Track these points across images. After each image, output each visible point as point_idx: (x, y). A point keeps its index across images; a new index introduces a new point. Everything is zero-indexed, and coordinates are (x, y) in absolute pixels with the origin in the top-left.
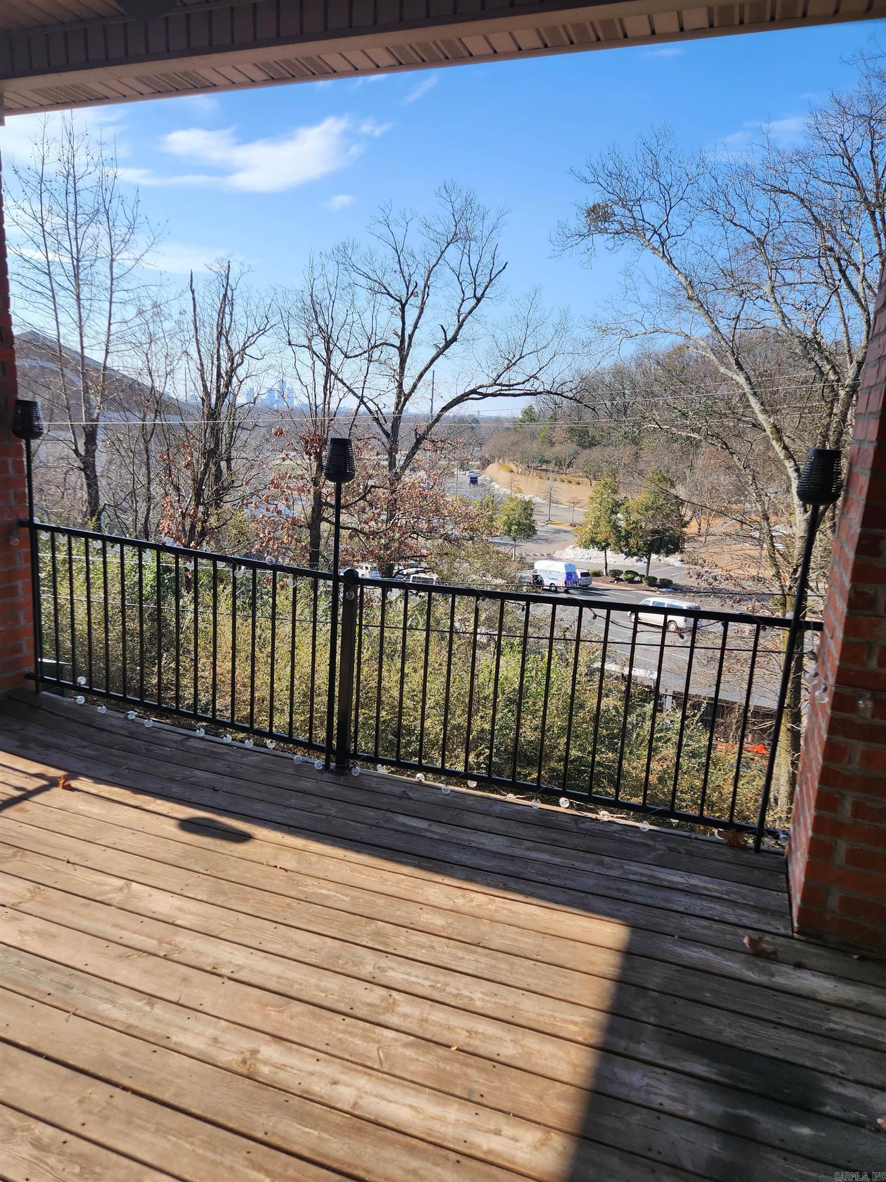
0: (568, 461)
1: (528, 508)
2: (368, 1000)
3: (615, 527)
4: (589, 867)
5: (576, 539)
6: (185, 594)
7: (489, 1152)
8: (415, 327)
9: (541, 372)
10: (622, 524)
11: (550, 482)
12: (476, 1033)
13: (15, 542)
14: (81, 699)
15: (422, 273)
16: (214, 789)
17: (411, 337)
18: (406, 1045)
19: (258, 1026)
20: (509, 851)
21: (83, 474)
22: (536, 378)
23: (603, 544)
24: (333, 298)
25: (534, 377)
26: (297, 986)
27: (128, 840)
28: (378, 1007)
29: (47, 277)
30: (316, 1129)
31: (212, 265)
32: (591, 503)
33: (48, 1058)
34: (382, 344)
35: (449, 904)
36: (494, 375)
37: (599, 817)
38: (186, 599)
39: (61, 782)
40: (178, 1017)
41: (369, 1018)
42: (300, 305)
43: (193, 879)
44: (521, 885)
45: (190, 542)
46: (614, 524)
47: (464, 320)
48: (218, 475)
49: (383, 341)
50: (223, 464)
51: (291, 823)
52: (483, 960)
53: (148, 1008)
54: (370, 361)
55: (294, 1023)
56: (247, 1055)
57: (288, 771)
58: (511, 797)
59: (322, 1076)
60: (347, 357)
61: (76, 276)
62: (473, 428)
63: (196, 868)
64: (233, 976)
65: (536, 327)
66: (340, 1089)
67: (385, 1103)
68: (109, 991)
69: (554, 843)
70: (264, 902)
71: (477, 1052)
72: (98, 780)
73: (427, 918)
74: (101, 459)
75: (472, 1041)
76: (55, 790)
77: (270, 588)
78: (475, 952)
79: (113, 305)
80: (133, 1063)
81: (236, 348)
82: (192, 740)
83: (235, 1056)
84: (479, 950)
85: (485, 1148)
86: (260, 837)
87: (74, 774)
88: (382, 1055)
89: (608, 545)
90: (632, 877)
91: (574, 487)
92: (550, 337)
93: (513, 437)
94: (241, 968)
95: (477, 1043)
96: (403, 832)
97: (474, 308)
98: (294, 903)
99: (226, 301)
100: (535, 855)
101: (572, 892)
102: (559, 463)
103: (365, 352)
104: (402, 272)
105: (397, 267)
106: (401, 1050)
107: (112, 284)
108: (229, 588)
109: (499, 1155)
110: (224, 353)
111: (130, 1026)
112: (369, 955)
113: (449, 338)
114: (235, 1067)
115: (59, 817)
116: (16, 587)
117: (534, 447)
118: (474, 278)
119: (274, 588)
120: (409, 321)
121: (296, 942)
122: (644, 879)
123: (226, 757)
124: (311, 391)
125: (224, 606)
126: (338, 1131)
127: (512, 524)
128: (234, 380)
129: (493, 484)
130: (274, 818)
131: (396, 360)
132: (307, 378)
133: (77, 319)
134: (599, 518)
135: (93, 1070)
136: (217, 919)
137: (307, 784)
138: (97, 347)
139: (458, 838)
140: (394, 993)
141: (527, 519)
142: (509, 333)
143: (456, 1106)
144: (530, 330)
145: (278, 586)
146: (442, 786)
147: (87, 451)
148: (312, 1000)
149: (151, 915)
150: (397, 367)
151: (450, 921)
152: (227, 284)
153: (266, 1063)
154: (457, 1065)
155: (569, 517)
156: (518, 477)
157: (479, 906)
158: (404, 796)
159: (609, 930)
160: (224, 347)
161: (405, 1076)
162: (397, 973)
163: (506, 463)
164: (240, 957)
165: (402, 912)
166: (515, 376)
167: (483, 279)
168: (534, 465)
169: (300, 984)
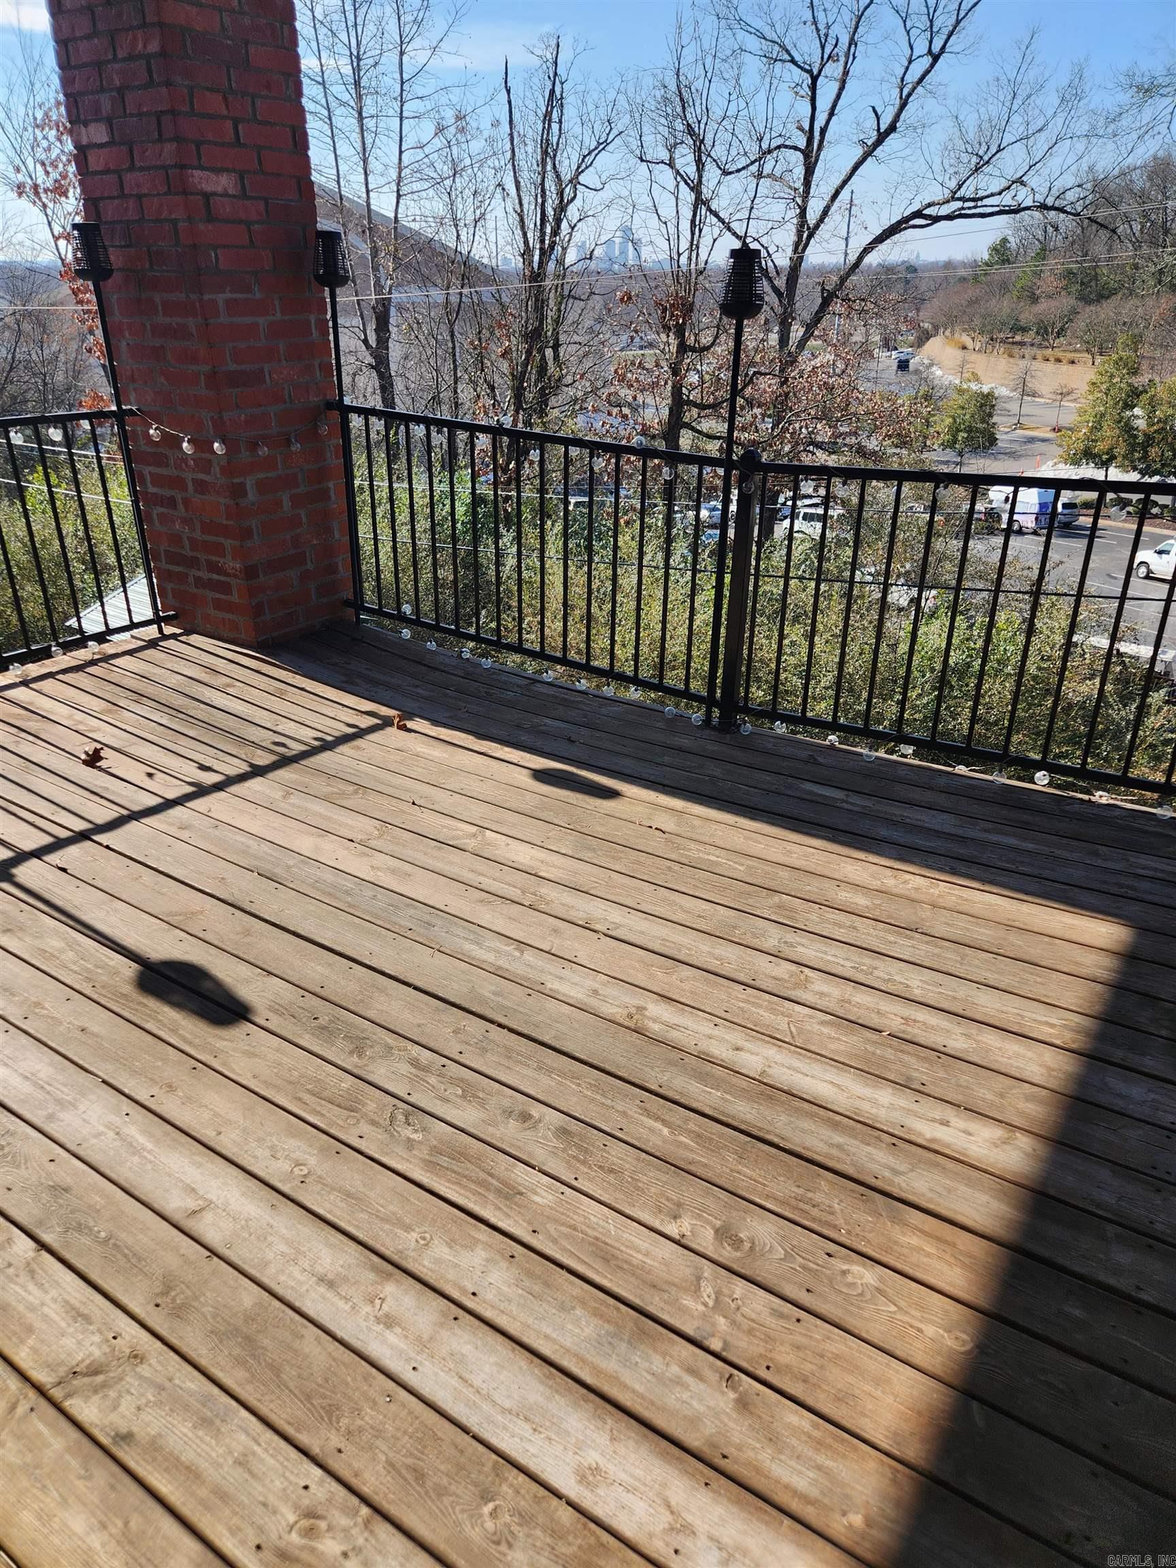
0: (1059, 325)
1: (986, 404)
2: (773, 974)
3: (1128, 429)
4: (1075, 856)
5: (1060, 451)
6: (504, 532)
7: (933, 1140)
8: (832, 114)
9: (1031, 172)
10: (1141, 424)
11: (1023, 364)
12: (915, 1021)
13: (324, 430)
14: (406, 633)
15: (847, 21)
16: (569, 739)
17: (823, 131)
18: (823, 1023)
19: (642, 985)
20: (960, 832)
21: (374, 374)
22: (1023, 184)
23: (1105, 457)
24: (709, 75)
25: (1020, 181)
26: (684, 951)
27: (476, 787)
28: (786, 981)
29: (320, 87)
30: (718, 1090)
31: (534, 46)
32: (1091, 392)
33: (416, 988)
34: (779, 147)
35: (876, 884)
36: (953, 184)
37: (1093, 799)
38: (505, 540)
39: (396, 721)
40: (554, 966)
41: (775, 991)
42: (659, 94)
43: (554, 832)
44: (974, 870)
45: (508, 464)
46: (1127, 424)
47: (909, 95)
48: (543, 369)
49: (779, 141)
50: (549, 353)
51: (666, 782)
52: (923, 947)
53: (517, 954)
54: (760, 176)
55: (686, 986)
56: (633, 1010)
57: (659, 725)
58: (961, 769)
59: (722, 1040)
60: (726, 173)
61: (357, 84)
62: (907, 282)
63: (556, 821)
64: (610, 933)
65: (1029, 96)
66: (743, 1055)
67: (800, 1076)
68: (475, 933)
69: (1025, 826)
70: (639, 863)
71: (915, 1040)
72: (435, 723)
73: (844, 896)
74: (395, 352)
75: (909, 1029)
76: (389, 730)
77: (610, 523)
78: (911, 938)
79: (405, 122)
80: (505, 1002)
81: (566, 175)
82: (538, 685)
83: (620, 1010)
84: (917, 935)
85: (928, 1136)
86: (628, 794)
87: (409, 715)
88: (793, 1029)
89: (1112, 458)
90: (1142, 872)
91: (1065, 368)
92: (1050, 113)
93: (972, 292)
94: (618, 926)
95: (916, 1031)
96: (811, 801)
97: (927, 72)
98: (676, 867)
99: (554, 100)
100: (994, 838)
101: (1047, 883)
102: (1044, 330)
103: (753, 163)
104: (815, 23)
105: (808, 15)
106: (817, 1027)
107: (402, 90)
108: (559, 527)
109: (948, 1146)
110: (550, 185)
111: (500, 968)
112: (773, 929)
113: (883, 128)
114: (621, 1021)
115: (398, 758)
116: (328, 490)
117: (1003, 307)
118: (931, 21)
119: (616, 523)
120: (823, 104)
121: (681, 907)
122: (1159, 875)
123: (581, 706)
124: (672, 230)
125: (554, 548)
126: (744, 1094)
127: (958, 430)
128: (564, 225)
129: (934, 368)
130: (646, 776)
131: (799, 171)
132: (667, 211)
133: (359, 149)
134: (1103, 415)
135: (466, 1005)
136: (586, 875)
137: (685, 742)
138: (385, 189)
139: (885, 813)
140: (806, 970)
141: (983, 421)
142: (982, 110)
143: (890, 1090)
144: (1018, 101)
145: (622, 521)
146: (865, 751)
147: (379, 340)
148: (705, 966)
149: (510, 864)
150: (799, 185)
151: (878, 902)
152: (556, 74)
153: (655, 1021)
154: (889, 1050)
155: (1051, 417)
156: (973, 357)
157: (917, 889)
158: (812, 761)
159: (1103, 930)
160: (550, 175)
161: (823, 1053)
162: (809, 950)
163: (957, 335)
164: (616, 916)
165: (812, 887)
166: (988, 182)
167: (944, 21)
168: (1002, 335)
169: (689, 949)
